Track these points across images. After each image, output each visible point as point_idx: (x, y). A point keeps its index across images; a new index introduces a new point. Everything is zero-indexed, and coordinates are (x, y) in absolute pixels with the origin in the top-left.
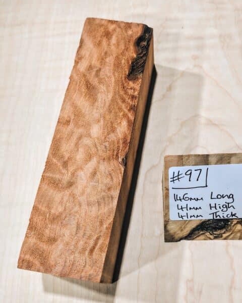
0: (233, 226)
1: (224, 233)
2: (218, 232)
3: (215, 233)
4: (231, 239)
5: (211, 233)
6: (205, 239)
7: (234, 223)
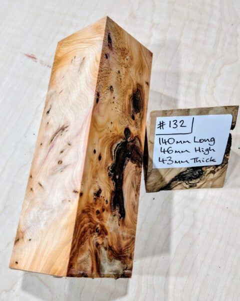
0: (207, 175)
1: (198, 182)
2: (193, 182)
3: (190, 182)
4: (204, 188)
5: (187, 182)
7: (208, 172)
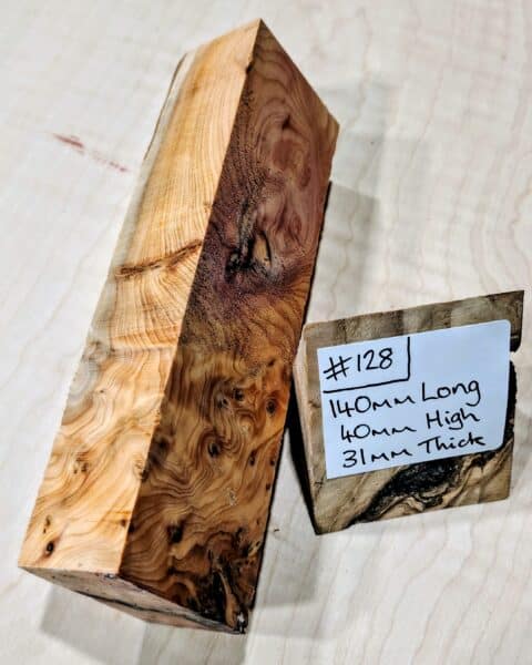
0: (465, 473)
1: (446, 492)
2: (432, 493)
3: (425, 495)
4: (460, 505)
5: (417, 496)
6: (404, 514)
7: (467, 464)
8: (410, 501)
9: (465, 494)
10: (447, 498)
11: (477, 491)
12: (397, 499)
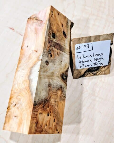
0: (101, 68)
3: (94, 73)
4: (100, 75)
6: (90, 76)
8: (91, 74)
9: (101, 73)
10: (98, 73)
11: (104, 72)
12: (89, 73)
